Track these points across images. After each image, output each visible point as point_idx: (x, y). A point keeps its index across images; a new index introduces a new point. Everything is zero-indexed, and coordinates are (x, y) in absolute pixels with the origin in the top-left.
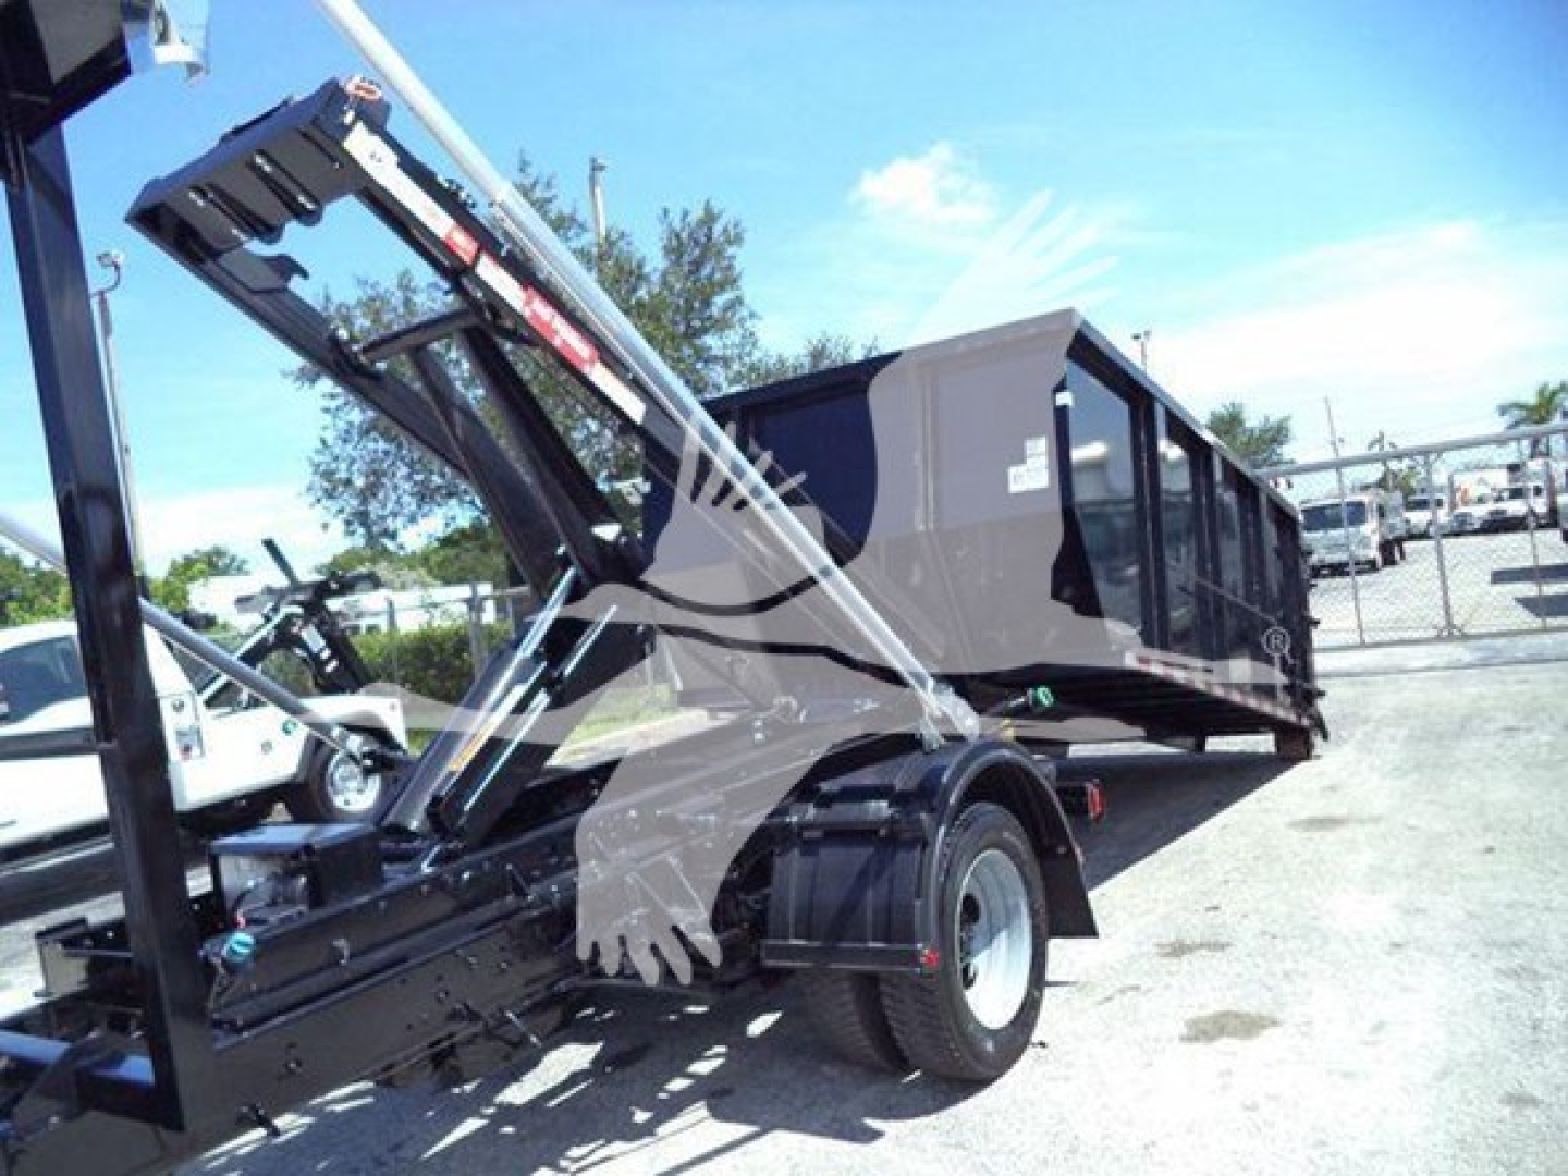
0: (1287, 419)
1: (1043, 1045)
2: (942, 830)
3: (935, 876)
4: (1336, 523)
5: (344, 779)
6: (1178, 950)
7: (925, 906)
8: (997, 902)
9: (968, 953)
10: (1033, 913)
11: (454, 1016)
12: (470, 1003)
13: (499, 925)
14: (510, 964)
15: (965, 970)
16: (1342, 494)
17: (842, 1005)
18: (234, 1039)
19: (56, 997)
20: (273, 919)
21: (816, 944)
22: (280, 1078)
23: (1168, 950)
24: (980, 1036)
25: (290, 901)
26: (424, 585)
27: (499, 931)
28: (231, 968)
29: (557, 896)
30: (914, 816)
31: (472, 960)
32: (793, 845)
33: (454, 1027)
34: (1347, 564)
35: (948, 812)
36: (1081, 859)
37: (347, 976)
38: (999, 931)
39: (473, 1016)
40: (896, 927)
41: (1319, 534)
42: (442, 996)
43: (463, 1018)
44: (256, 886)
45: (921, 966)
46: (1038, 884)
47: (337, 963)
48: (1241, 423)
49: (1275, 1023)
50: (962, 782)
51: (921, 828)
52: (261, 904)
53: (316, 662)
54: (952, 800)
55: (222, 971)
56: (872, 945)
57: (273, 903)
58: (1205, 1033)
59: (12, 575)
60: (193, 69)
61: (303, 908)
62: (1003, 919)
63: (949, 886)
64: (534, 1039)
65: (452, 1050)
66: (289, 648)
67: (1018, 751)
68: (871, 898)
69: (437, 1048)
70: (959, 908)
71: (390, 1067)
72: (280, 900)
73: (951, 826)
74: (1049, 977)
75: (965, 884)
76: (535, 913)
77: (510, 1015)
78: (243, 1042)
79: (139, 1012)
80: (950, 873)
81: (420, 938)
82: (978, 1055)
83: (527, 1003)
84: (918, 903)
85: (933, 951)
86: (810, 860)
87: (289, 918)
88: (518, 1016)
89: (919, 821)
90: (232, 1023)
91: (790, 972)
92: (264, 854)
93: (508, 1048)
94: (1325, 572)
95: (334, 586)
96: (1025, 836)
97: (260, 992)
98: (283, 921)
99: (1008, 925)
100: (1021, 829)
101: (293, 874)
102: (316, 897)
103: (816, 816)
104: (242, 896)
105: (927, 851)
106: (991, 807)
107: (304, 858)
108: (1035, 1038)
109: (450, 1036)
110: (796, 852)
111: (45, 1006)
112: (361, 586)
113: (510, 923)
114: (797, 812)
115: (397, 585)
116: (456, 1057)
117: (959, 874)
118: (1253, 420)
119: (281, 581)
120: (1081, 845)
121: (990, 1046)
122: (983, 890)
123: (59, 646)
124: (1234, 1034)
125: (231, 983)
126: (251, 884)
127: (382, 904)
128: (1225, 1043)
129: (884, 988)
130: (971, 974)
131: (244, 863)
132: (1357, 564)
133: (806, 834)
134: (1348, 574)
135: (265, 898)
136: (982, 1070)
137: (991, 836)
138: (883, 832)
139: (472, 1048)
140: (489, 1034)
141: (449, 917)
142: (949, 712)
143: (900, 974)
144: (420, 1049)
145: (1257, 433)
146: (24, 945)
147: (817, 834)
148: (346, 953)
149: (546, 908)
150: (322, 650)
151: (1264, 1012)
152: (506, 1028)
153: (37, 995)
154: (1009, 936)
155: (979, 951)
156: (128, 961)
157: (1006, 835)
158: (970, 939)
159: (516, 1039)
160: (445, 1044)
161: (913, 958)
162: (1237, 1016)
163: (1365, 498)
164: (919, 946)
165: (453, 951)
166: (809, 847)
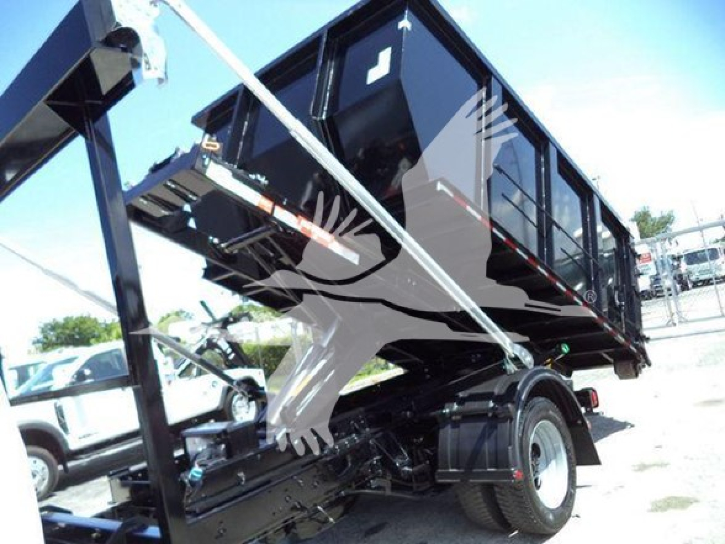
0: (672, 211)
1: (577, 516)
2: (519, 412)
3: (517, 433)
4: (703, 259)
5: (240, 407)
6: (643, 467)
7: (514, 449)
8: (549, 447)
9: (536, 472)
10: (567, 451)
11: (294, 508)
12: (301, 502)
13: (311, 465)
14: (318, 483)
15: (536, 481)
16: (705, 245)
17: (477, 499)
18: (195, 519)
19: (117, 504)
20: (210, 464)
21: (462, 470)
22: (217, 538)
23: (637, 468)
24: (546, 512)
25: (217, 456)
26: (271, 319)
27: (311, 468)
28: (193, 483)
29: (338, 451)
30: (505, 406)
31: (301, 481)
32: (448, 424)
33: (295, 513)
34: (711, 279)
35: (521, 403)
36: (589, 426)
37: (244, 490)
38: (551, 460)
39: (303, 508)
40: (501, 460)
41: (695, 266)
42: (288, 498)
43: (298, 509)
44: (203, 450)
45: (513, 478)
46: (569, 438)
47: (239, 484)
48: (649, 215)
49: (696, 501)
50: (527, 389)
51: (509, 412)
52: (205, 458)
53: (225, 355)
54: (523, 397)
55: (189, 485)
56: (489, 470)
57: (210, 458)
58: (660, 507)
59: (95, 326)
60: (161, 81)
61: (223, 459)
62: (552, 455)
63: (524, 439)
64: (331, 520)
65: (293, 525)
66: (213, 349)
67: (554, 373)
68: (487, 446)
69: (286, 524)
70: (530, 449)
71: (266, 533)
72: (213, 456)
73: (524, 409)
74: (578, 483)
75: (532, 438)
76: (328, 459)
77: (319, 508)
78: (199, 521)
79: (153, 509)
80: (524, 432)
81: (277, 472)
82: (546, 522)
83: (327, 501)
84: (510, 448)
85: (519, 471)
86: (456, 430)
87: (218, 464)
88: (324, 509)
89: (507, 408)
90: (195, 512)
91: (450, 485)
92: (205, 436)
93: (319, 524)
94: (700, 284)
95: (231, 320)
96: (560, 414)
97: (206, 497)
98: (215, 465)
99: (555, 456)
100: (558, 410)
101: (219, 444)
102: (229, 453)
103: (458, 409)
104: (197, 455)
105: (513, 423)
106: (541, 399)
107: (223, 437)
108: (574, 513)
109: (293, 518)
110: (449, 427)
111: (114, 508)
112: (243, 319)
113: (317, 464)
114: (448, 408)
115: (259, 320)
116: (295, 528)
117: (529, 432)
118: (655, 214)
119: (209, 320)
120: (589, 419)
121: (551, 517)
122: (542, 441)
123: (114, 353)
124: (675, 507)
125: (193, 491)
126: (200, 449)
127: (259, 456)
128: (671, 511)
129: (496, 489)
130: (539, 483)
131: (197, 440)
132: (716, 279)
133: (454, 418)
134: (712, 284)
135: (207, 455)
136: (548, 530)
137: (544, 414)
138: (490, 415)
139: (302, 524)
140: (311, 518)
141: (289, 462)
142: (518, 354)
143: (505, 483)
144: (279, 524)
145: (657, 220)
146: (103, 488)
147: (458, 417)
148: (244, 479)
149: (333, 456)
150: (227, 349)
151: (690, 496)
152: (317, 515)
153: (110, 503)
154: (557, 463)
155: (542, 470)
156: (148, 486)
157: (551, 412)
158: (537, 465)
159: (323, 520)
160: (290, 522)
161: (510, 475)
162: (676, 498)
163: (717, 246)
164: (512, 469)
165: (292, 477)
166: (456, 425)
